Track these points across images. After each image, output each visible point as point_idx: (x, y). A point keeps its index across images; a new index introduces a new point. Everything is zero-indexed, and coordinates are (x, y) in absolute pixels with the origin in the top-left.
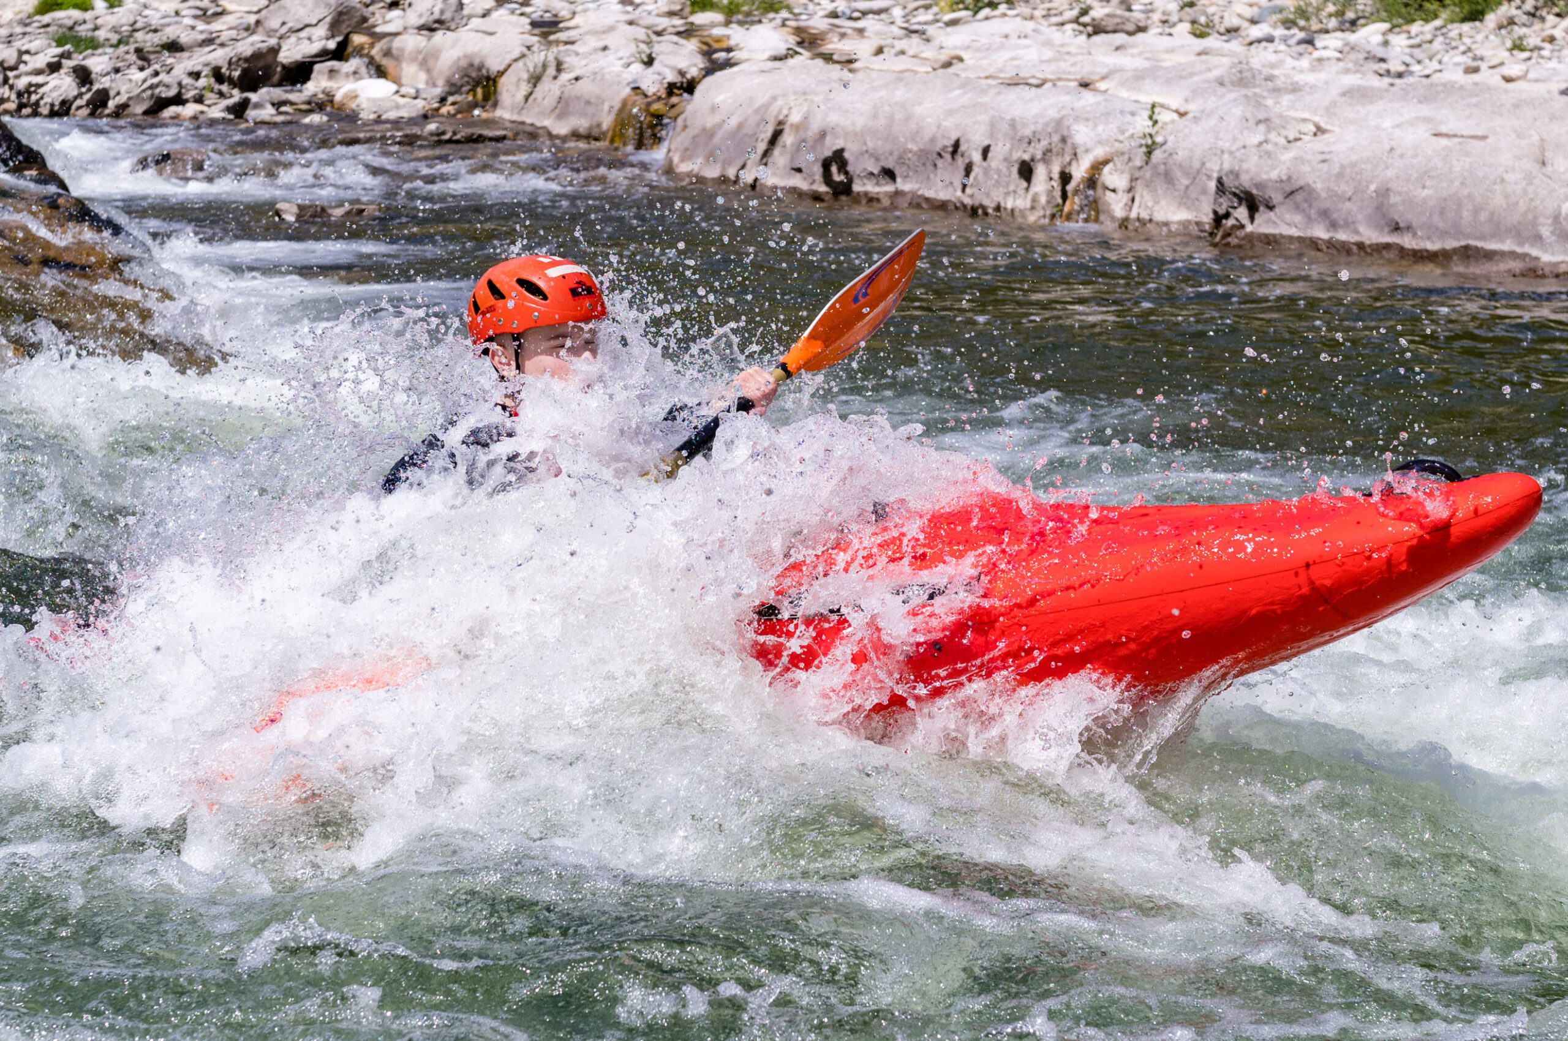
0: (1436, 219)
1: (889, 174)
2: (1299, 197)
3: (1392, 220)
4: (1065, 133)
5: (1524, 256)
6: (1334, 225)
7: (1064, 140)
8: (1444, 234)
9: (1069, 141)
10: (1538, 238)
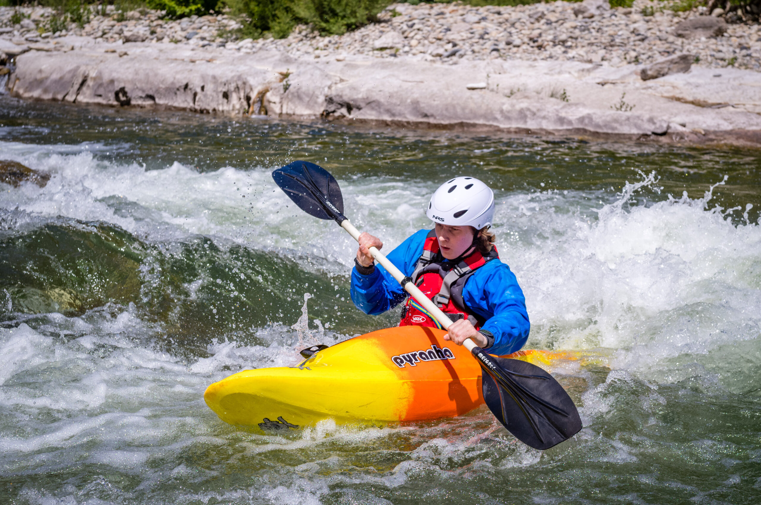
0: (445, 112)
1: (152, 98)
2: (373, 105)
3: (423, 113)
4: (245, 80)
5: (490, 126)
6: (393, 115)
7: (244, 83)
8: (450, 118)
9: (248, 84)
10: (495, 119)
